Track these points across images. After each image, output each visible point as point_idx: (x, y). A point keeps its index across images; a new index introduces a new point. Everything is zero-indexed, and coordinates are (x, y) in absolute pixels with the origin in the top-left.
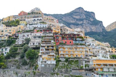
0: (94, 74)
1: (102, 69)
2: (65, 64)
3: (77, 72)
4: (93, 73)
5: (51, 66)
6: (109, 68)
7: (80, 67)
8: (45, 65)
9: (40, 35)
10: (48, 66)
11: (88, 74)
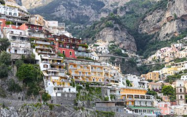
0: (127, 110)
1: (133, 102)
2: (86, 94)
3: (104, 106)
4: (125, 109)
5: (71, 96)
6: (140, 102)
7: (103, 98)
8: (63, 94)
9: (21, 33)
10: (66, 96)
11: (119, 110)
